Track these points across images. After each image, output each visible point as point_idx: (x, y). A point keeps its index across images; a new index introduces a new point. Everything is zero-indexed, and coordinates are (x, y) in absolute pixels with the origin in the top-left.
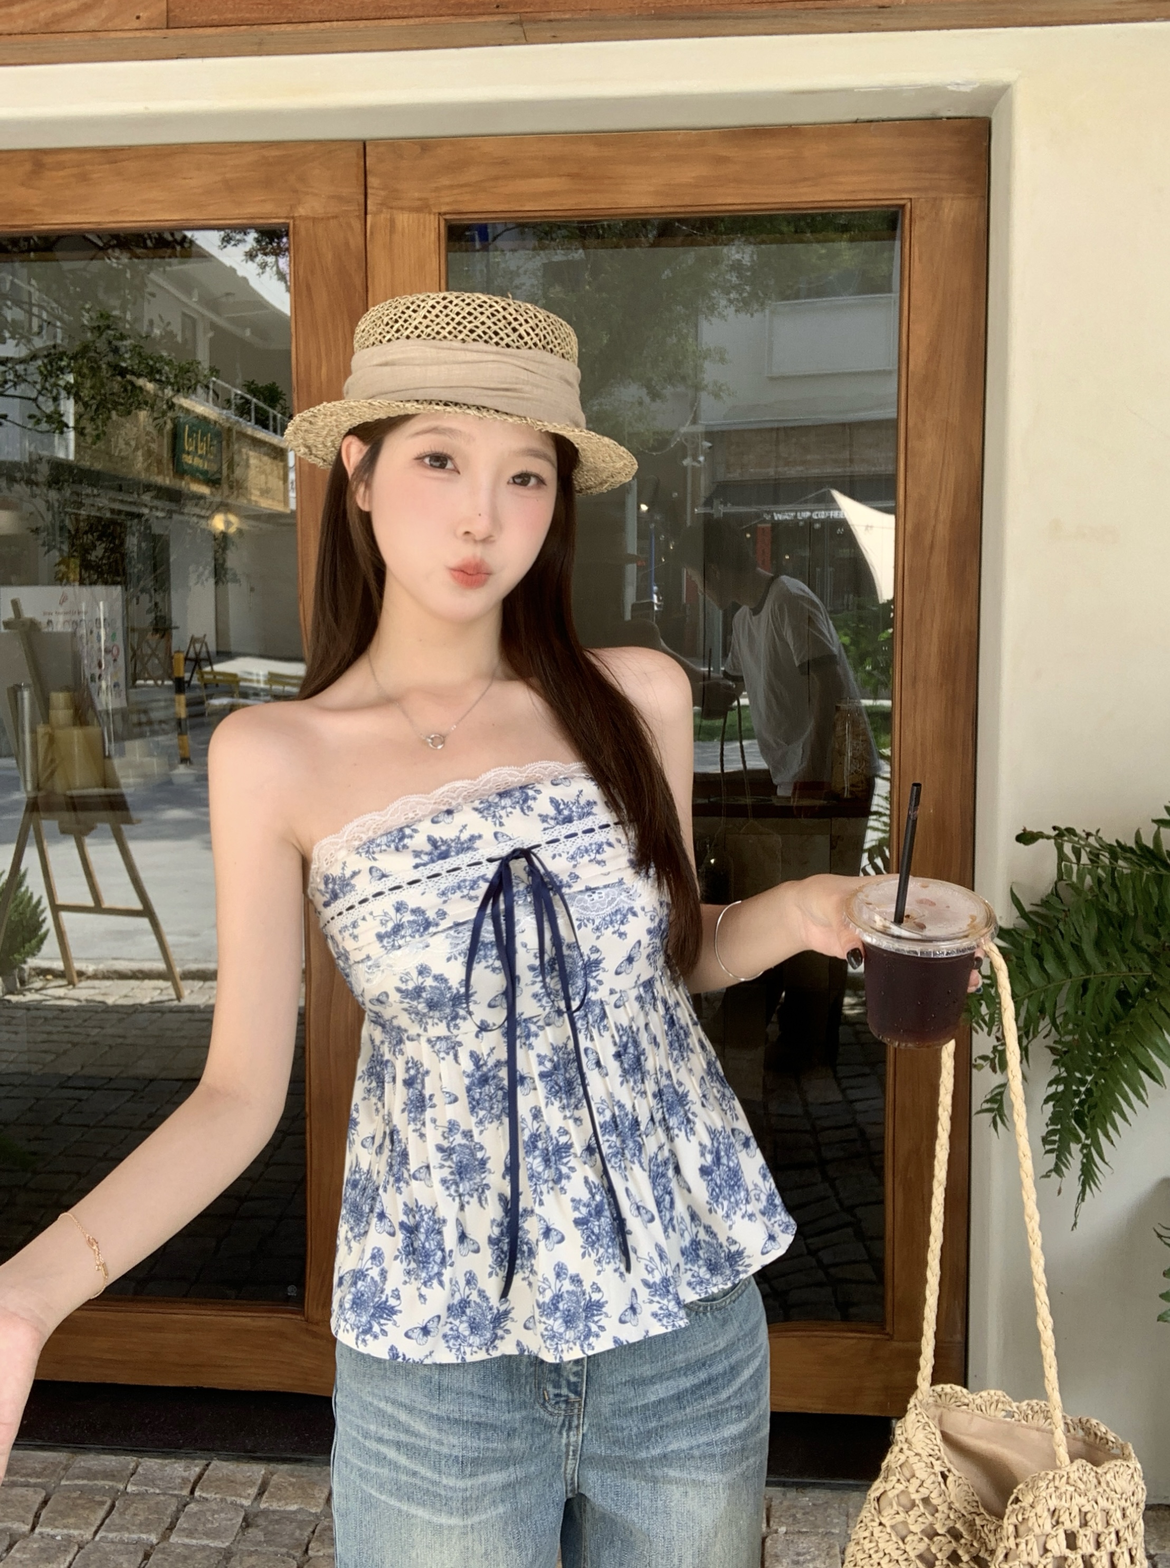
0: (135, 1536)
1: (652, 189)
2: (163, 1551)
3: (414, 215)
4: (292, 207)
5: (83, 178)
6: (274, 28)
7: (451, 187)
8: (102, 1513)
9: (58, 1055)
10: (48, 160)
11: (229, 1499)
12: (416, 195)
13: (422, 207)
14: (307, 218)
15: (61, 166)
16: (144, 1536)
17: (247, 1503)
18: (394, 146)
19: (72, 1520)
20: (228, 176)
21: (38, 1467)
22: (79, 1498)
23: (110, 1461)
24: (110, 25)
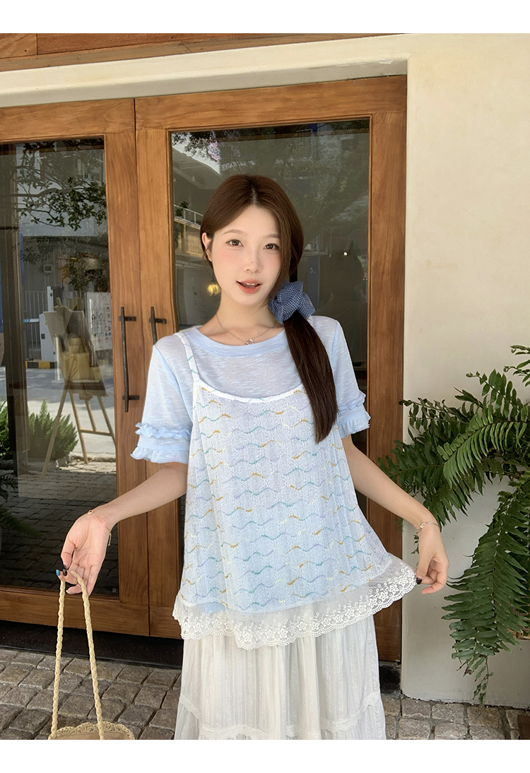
0: (34, 686)
1: (256, 114)
2: (43, 693)
3: (155, 130)
4: (105, 129)
5: (21, 119)
6: (80, 52)
7: (171, 117)
8: (23, 676)
9: (70, 492)
10: (6, 112)
11: (77, 674)
12: (156, 121)
13: (159, 127)
14: (111, 133)
15: (12, 115)
16: (37, 686)
17: (83, 676)
18: (147, 100)
19: (11, 678)
20: (79, 116)
21: (5, 656)
22: (17, 669)
23: (34, 656)
24: (15, 55)
